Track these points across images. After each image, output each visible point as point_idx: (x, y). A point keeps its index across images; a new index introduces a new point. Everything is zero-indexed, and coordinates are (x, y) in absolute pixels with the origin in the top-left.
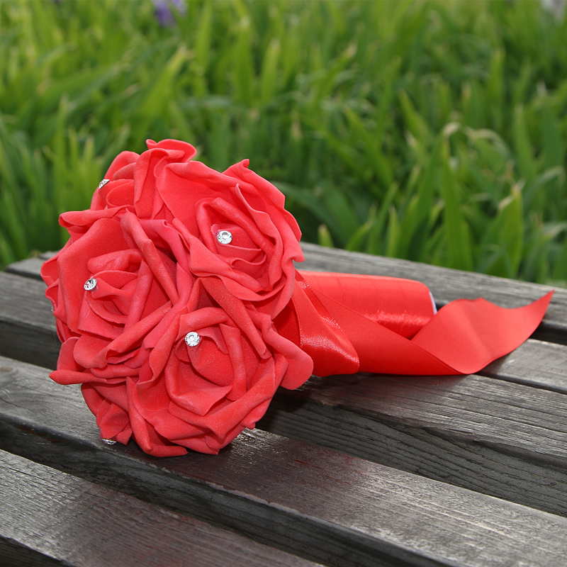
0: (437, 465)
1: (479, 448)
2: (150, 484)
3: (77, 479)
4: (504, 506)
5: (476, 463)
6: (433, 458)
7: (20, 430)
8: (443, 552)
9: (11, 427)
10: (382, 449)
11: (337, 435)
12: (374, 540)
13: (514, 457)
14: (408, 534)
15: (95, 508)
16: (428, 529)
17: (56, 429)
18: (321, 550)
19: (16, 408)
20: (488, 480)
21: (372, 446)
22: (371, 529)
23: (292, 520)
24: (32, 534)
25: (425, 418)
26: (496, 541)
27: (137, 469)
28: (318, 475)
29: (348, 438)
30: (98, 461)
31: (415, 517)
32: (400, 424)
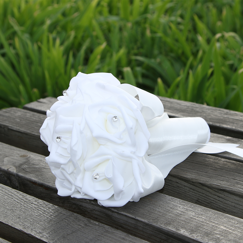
0: (205, 198)
1: (223, 192)
2: (86, 208)
3: (56, 207)
4: (232, 219)
5: (221, 198)
7: (32, 184)
8: (206, 239)
9: (28, 182)
12: (179, 234)
13: (237, 196)
14: (192, 231)
15: (64, 220)
16: (201, 229)
17: (47, 184)
18: (157, 237)
19: (30, 174)
20: (226, 205)
22: (177, 229)
23: (145, 225)
24: (38, 232)
25: (200, 178)
26: (228, 234)
28: (156, 205)
31: (195, 224)
32: (190, 181)
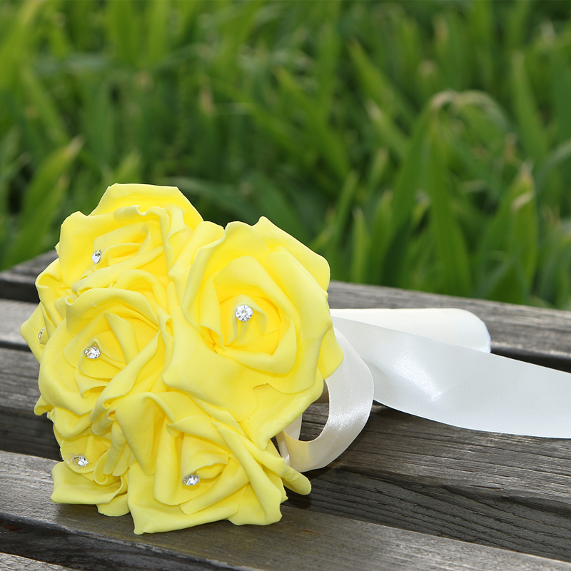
0: (461, 528)
1: (509, 505)
2: (137, 568)
3: (56, 567)
4: (543, 564)
5: (506, 522)
6: (457, 520)
10: (396, 515)
11: (342, 502)
13: (549, 512)
17: (14, 514)
20: (521, 541)
21: (384, 512)
25: (445, 474)
27: (121, 552)
28: (332, 545)
29: (355, 505)
30: (71, 547)
32: (415, 484)
